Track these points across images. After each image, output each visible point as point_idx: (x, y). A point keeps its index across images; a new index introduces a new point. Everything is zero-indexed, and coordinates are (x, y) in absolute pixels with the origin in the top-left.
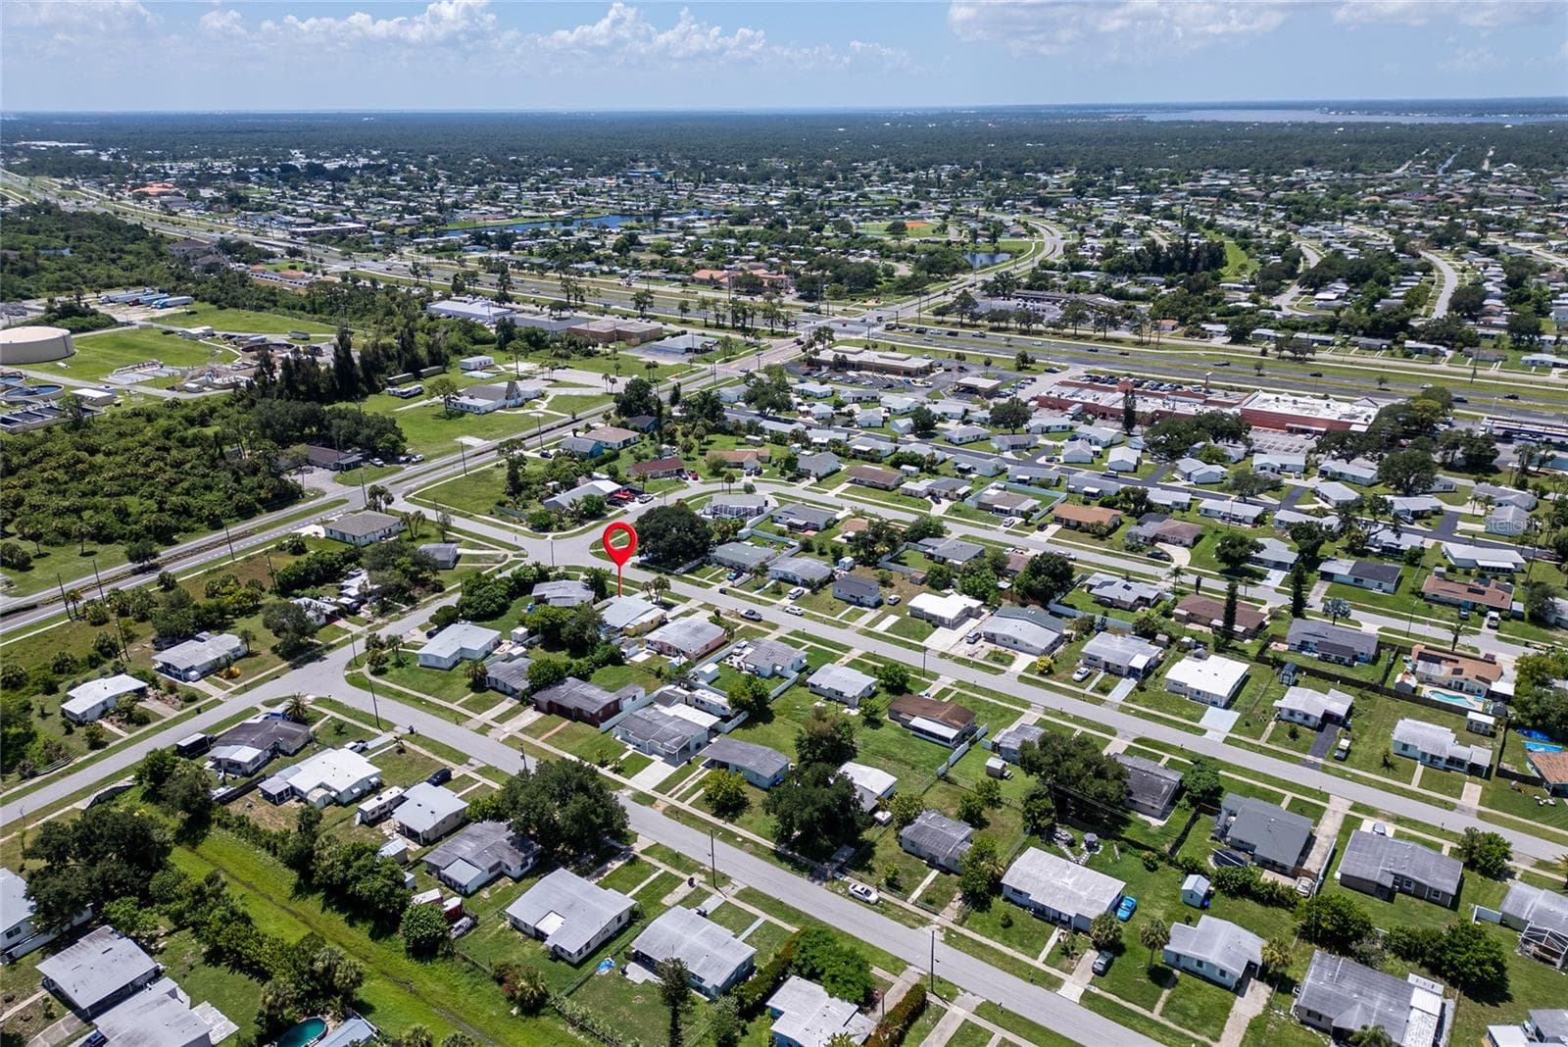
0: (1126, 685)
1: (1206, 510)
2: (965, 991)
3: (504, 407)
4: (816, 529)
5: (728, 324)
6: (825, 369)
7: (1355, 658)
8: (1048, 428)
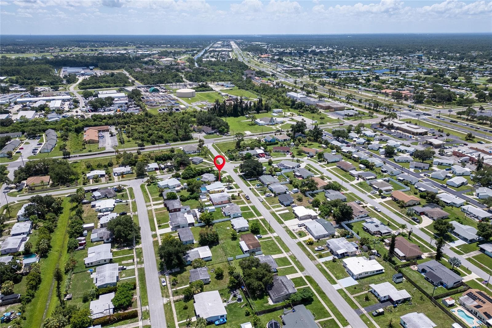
0: (330, 258)
1: (464, 209)
2: (150, 319)
3: (268, 125)
4: (303, 178)
5: (372, 108)
6: (384, 127)
7: (442, 284)
8: (442, 163)
